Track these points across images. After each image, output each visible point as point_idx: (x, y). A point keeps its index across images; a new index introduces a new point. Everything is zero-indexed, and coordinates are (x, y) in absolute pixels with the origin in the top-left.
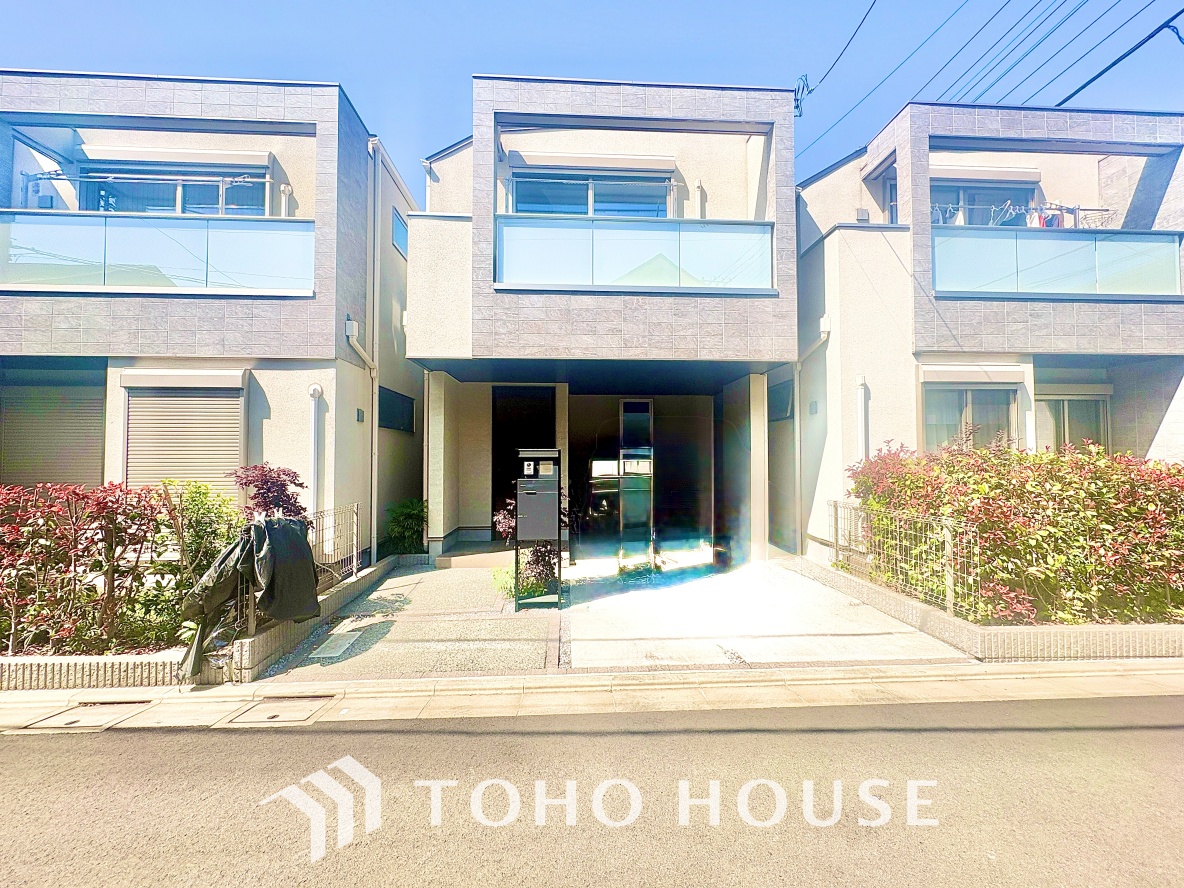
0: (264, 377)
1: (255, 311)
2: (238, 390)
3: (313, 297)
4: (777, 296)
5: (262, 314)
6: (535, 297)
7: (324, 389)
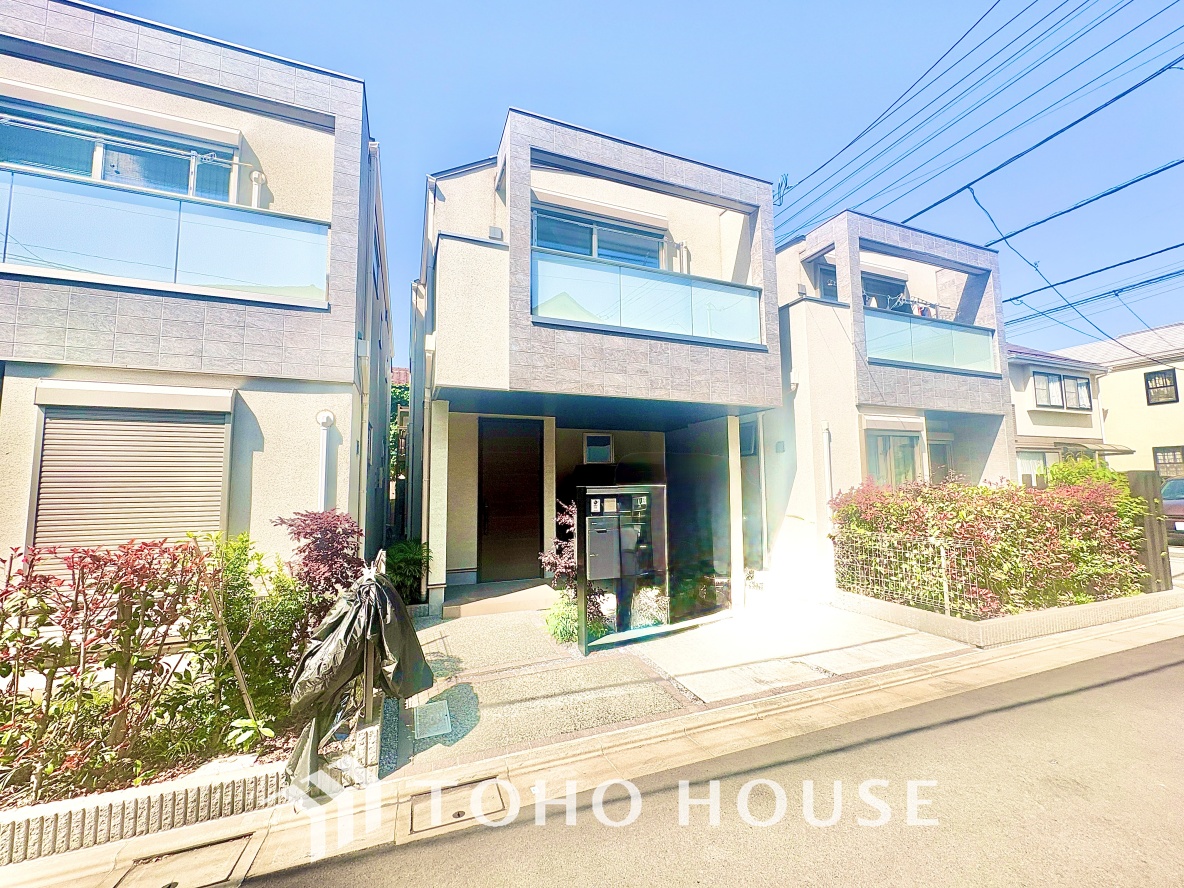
0: (254, 400)
1: (249, 320)
2: (224, 414)
3: (328, 310)
4: (767, 351)
5: (259, 324)
6: (570, 334)
7: (337, 417)
